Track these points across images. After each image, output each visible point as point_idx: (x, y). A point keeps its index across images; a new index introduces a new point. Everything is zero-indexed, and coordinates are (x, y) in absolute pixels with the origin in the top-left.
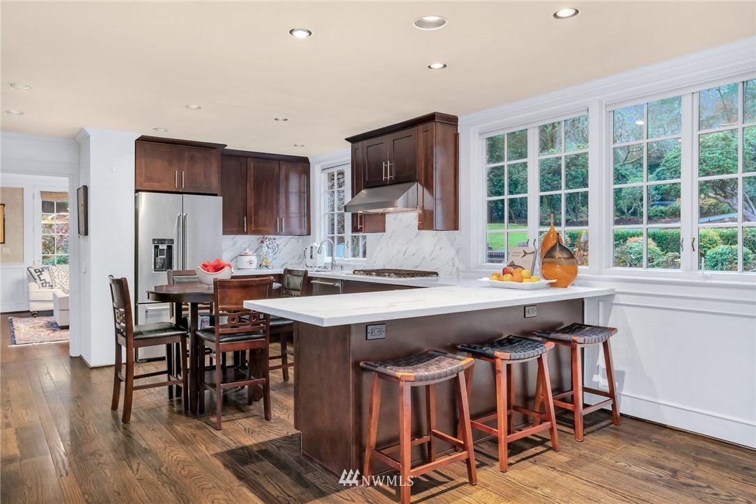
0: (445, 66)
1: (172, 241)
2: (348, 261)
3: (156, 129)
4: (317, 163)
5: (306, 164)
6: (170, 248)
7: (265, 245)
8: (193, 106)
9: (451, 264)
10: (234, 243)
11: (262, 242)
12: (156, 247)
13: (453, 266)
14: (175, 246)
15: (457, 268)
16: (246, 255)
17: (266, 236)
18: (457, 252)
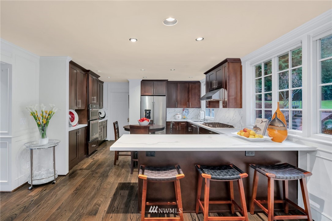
0: (203, 39)
1: (150, 110)
2: (210, 118)
3: (143, 77)
4: (203, 82)
5: (199, 83)
6: (150, 112)
7: (184, 111)
8: (143, 70)
9: (239, 123)
10: (175, 111)
11: (183, 110)
12: (146, 112)
13: (240, 124)
14: (151, 112)
15: (241, 125)
16: (177, 114)
17: (185, 108)
18: (241, 118)
